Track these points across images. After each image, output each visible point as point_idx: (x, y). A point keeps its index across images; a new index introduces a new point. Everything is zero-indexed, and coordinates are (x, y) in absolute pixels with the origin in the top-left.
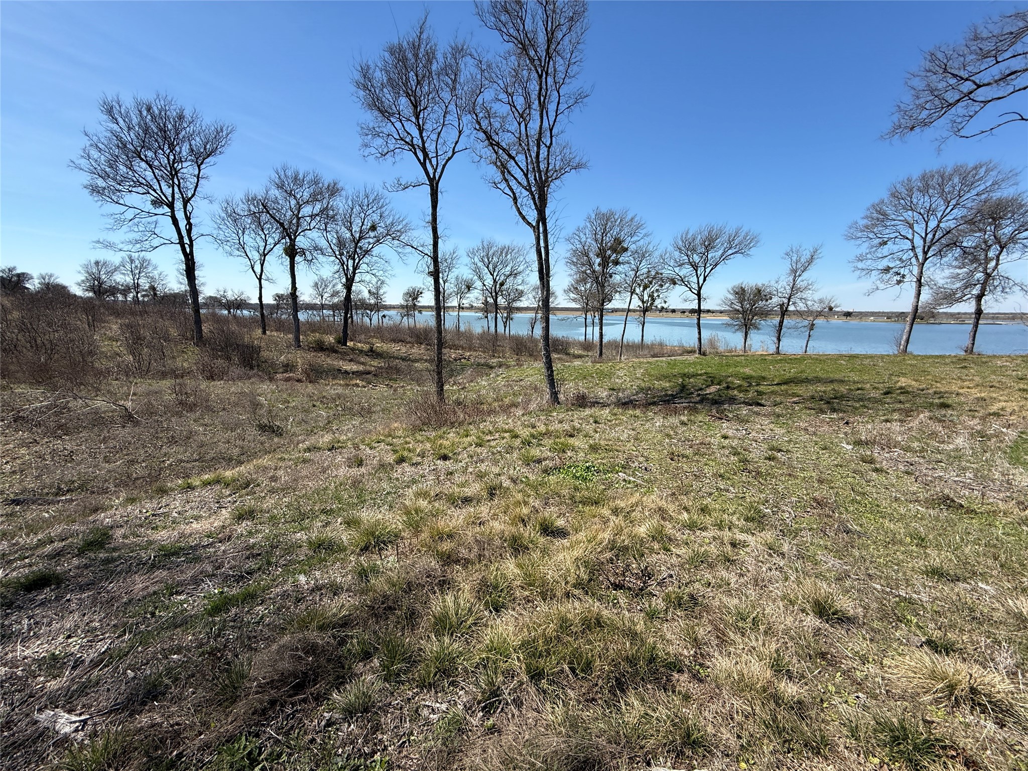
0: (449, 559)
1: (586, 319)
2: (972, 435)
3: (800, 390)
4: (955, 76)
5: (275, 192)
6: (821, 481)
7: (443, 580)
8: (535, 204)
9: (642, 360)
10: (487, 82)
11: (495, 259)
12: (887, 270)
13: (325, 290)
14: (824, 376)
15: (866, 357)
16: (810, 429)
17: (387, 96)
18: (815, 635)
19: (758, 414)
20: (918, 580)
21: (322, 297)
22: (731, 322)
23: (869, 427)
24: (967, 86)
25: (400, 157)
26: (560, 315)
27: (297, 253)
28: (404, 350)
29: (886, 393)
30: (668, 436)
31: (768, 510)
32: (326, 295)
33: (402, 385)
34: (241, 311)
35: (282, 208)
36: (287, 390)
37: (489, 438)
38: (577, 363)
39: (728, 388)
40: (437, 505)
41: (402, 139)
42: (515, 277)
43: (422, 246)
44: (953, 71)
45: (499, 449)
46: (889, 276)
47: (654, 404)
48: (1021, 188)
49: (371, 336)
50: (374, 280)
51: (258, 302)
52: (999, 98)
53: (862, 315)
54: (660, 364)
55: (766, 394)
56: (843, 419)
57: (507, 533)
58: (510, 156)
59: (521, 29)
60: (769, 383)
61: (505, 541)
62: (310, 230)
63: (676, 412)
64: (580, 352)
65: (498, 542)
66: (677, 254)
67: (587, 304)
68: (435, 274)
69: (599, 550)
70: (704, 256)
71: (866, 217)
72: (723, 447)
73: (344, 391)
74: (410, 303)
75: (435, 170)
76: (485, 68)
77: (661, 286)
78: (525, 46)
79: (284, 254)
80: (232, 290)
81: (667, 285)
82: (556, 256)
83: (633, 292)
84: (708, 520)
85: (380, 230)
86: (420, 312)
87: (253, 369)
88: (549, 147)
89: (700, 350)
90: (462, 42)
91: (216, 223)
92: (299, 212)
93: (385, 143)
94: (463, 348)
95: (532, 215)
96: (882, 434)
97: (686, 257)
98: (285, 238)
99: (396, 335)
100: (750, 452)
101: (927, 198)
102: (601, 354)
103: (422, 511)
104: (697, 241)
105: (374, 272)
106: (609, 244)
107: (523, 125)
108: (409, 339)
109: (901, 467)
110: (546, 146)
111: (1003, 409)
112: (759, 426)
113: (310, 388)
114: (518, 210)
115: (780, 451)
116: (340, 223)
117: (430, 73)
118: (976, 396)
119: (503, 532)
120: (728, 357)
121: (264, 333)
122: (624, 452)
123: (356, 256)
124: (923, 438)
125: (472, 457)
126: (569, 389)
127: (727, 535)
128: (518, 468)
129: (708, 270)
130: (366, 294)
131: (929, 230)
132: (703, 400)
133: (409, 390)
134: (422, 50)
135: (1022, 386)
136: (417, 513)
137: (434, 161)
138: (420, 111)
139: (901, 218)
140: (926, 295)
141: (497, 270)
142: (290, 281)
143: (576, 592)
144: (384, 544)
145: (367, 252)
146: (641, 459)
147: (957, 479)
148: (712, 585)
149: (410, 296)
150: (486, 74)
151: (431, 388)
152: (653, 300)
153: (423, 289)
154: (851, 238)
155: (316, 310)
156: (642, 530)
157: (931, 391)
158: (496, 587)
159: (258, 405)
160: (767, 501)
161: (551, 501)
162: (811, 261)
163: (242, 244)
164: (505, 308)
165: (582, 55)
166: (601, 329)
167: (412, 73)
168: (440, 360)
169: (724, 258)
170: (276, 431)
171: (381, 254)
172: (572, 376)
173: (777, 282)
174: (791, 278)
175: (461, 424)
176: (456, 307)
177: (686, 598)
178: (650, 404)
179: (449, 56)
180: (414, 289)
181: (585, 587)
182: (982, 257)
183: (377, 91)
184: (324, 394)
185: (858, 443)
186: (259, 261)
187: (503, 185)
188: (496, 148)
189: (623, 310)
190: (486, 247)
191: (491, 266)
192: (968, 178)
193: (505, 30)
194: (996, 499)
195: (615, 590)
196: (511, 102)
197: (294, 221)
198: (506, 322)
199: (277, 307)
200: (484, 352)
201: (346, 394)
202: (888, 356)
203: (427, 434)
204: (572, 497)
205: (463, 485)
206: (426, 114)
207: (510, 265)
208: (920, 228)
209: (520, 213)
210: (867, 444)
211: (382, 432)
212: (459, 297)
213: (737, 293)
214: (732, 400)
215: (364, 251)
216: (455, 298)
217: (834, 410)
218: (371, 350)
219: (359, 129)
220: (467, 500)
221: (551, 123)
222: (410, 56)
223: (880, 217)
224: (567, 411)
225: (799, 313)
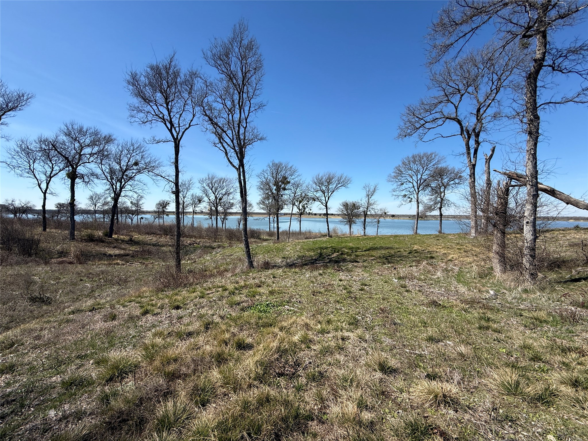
0: (173, 377)
1: (269, 219)
2: (443, 270)
3: (374, 253)
4: (418, 117)
5: (63, 138)
6: (383, 299)
7: (167, 392)
8: (238, 156)
9: (300, 241)
10: (210, 92)
11: (216, 185)
12: (405, 196)
13: (98, 201)
14: (384, 246)
15: (401, 236)
16: (380, 273)
17: (148, 92)
18: (380, 382)
19: (356, 267)
20: (424, 344)
21: (95, 206)
22: (343, 220)
23: (404, 270)
24: (422, 122)
25: (155, 124)
26: (256, 217)
27: (77, 177)
28: (155, 239)
29: (409, 253)
30: (312, 282)
31: (360, 318)
32: (98, 204)
33: (152, 262)
34: (27, 215)
35: (68, 148)
36: (59, 270)
37: (209, 292)
38: (265, 244)
39: (342, 254)
40: (168, 340)
41: (157, 115)
42: (228, 195)
43: (168, 176)
44: (417, 115)
45: (214, 298)
46: (406, 198)
47: (306, 265)
48: (447, 164)
49: (131, 231)
50: (135, 196)
51: (41, 208)
52: (433, 128)
53: (399, 216)
54: (309, 243)
55: (359, 256)
56: (393, 267)
57: (214, 352)
58: (223, 130)
59: (229, 69)
60: (361, 250)
61: (213, 357)
62: (89, 162)
63: (317, 268)
64: (267, 237)
65: (208, 359)
66: (314, 185)
67: (270, 211)
68: (177, 193)
69: (271, 354)
70: (327, 187)
71: (394, 172)
72: (340, 286)
73: (107, 269)
74: (161, 210)
75: (178, 134)
76: (208, 85)
77: (308, 201)
78: (231, 77)
79: (66, 178)
80: (20, 200)
81: (311, 201)
82: (250, 185)
83: (294, 204)
84: (331, 327)
85: (141, 165)
86: (167, 215)
87: (31, 257)
88: (245, 128)
89: (329, 235)
90: (196, 70)
91: (11, 154)
92: (81, 151)
93: (146, 116)
94: (195, 237)
95: (236, 163)
96: (409, 273)
97: (319, 187)
98: (68, 167)
99: (149, 229)
100: (352, 287)
101: (416, 165)
102: (278, 238)
103: (157, 346)
104: (324, 179)
105: (135, 190)
106: (280, 179)
107: (230, 115)
108: (159, 232)
109: (417, 288)
110: (243, 127)
111: (453, 258)
112: (357, 273)
113: (80, 268)
114: (228, 159)
115: (366, 285)
116: (112, 160)
117: (176, 83)
118: (443, 252)
119: (211, 351)
120: (342, 238)
121: (45, 230)
122: (288, 293)
123: (123, 180)
124: (425, 274)
125: (196, 306)
126: (259, 259)
127: (339, 334)
128: (226, 309)
129: (330, 194)
130: (129, 204)
131: (418, 179)
132: (331, 261)
133: (156, 265)
134: (171, 70)
135: (458, 247)
136: (153, 347)
137: (177, 129)
138: (169, 101)
139: (407, 173)
140: (421, 208)
141: (217, 191)
142: (70, 194)
143: (256, 383)
144: (126, 374)
145: (131, 178)
146: (297, 296)
147: (438, 292)
148: (331, 364)
149: (161, 206)
150: (209, 88)
151: (172, 263)
152: (305, 209)
153: (170, 201)
154: (389, 181)
155: (90, 214)
156: (296, 338)
157: (426, 251)
158: (203, 390)
159: (32, 283)
160: (359, 313)
161: (245, 327)
162: (374, 191)
163: (32, 169)
164: (223, 213)
165: (261, 87)
166: (278, 224)
167: (164, 81)
168: (178, 245)
169: (337, 188)
170: (47, 301)
171: (141, 180)
172: (261, 251)
173: (361, 200)
174: (367, 199)
175: (191, 284)
176: (192, 212)
177: (317, 374)
178: (304, 265)
179: (188, 76)
180: (164, 202)
181: (261, 379)
182: (439, 191)
183: (142, 87)
184: (90, 271)
185: (400, 278)
186: (45, 181)
187: (220, 145)
188: (216, 126)
189: (289, 214)
190: (211, 178)
191: (213, 189)
192: (429, 158)
193: (220, 68)
194: (453, 300)
195: (279, 377)
196: (224, 103)
197: (77, 157)
198: (223, 221)
199: (58, 212)
200: (209, 239)
201: (108, 271)
202: (410, 235)
203: (167, 293)
204: (257, 324)
205: (188, 325)
206: (173, 104)
207: (225, 189)
208: (415, 178)
209: (229, 161)
210: (403, 278)
211: (133, 294)
212: (193, 206)
213: (344, 206)
214: (344, 260)
215: (129, 177)
216: (191, 207)
217: (389, 263)
218: (131, 240)
219: (128, 107)
220: (190, 334)
221: (246, 116)
222: (164, 72)
223: (399, 173)
224: (258, 272)
225: (372, 215)
